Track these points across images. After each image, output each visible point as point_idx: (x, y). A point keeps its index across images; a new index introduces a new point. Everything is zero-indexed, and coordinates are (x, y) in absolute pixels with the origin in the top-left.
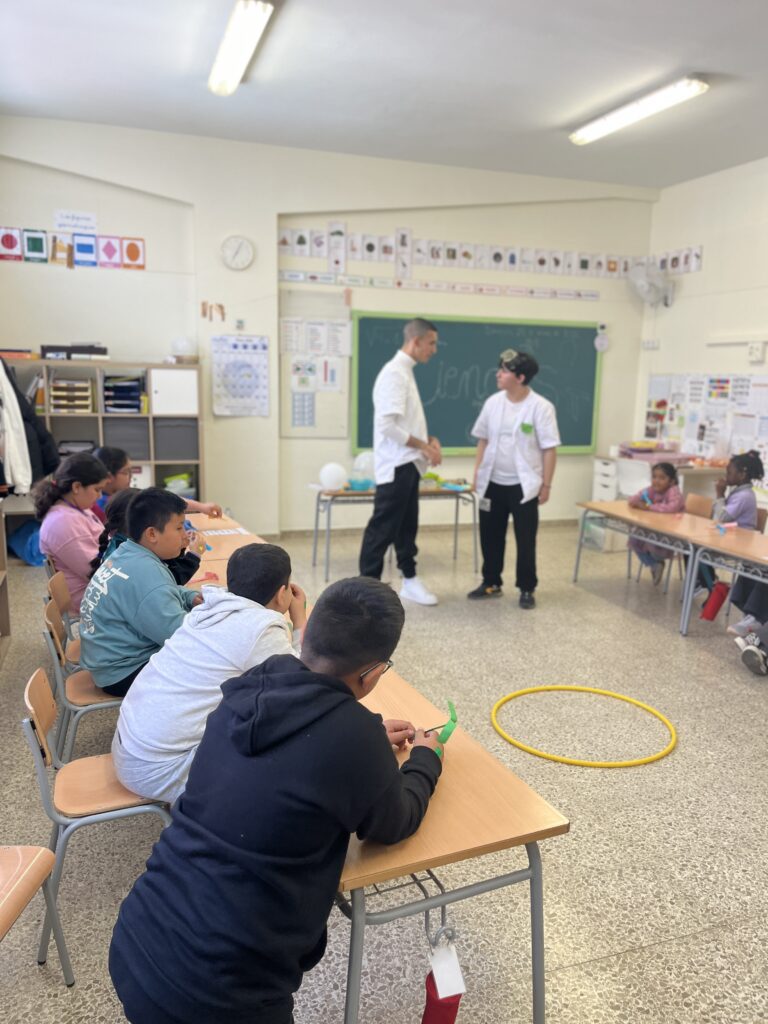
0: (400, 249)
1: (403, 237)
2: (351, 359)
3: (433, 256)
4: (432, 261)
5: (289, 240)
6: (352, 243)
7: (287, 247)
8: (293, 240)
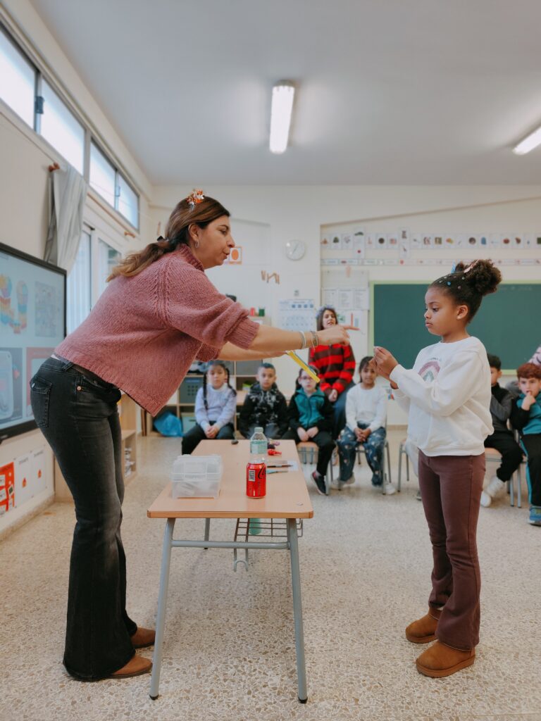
0: (402, 240)
1: (404, 232)
2: (369, 311)
3: (425, 243)
4: (425, 246)
5: (328, 240)
6: (369, 239)
7: (326, 245)
8: (330, 240)
